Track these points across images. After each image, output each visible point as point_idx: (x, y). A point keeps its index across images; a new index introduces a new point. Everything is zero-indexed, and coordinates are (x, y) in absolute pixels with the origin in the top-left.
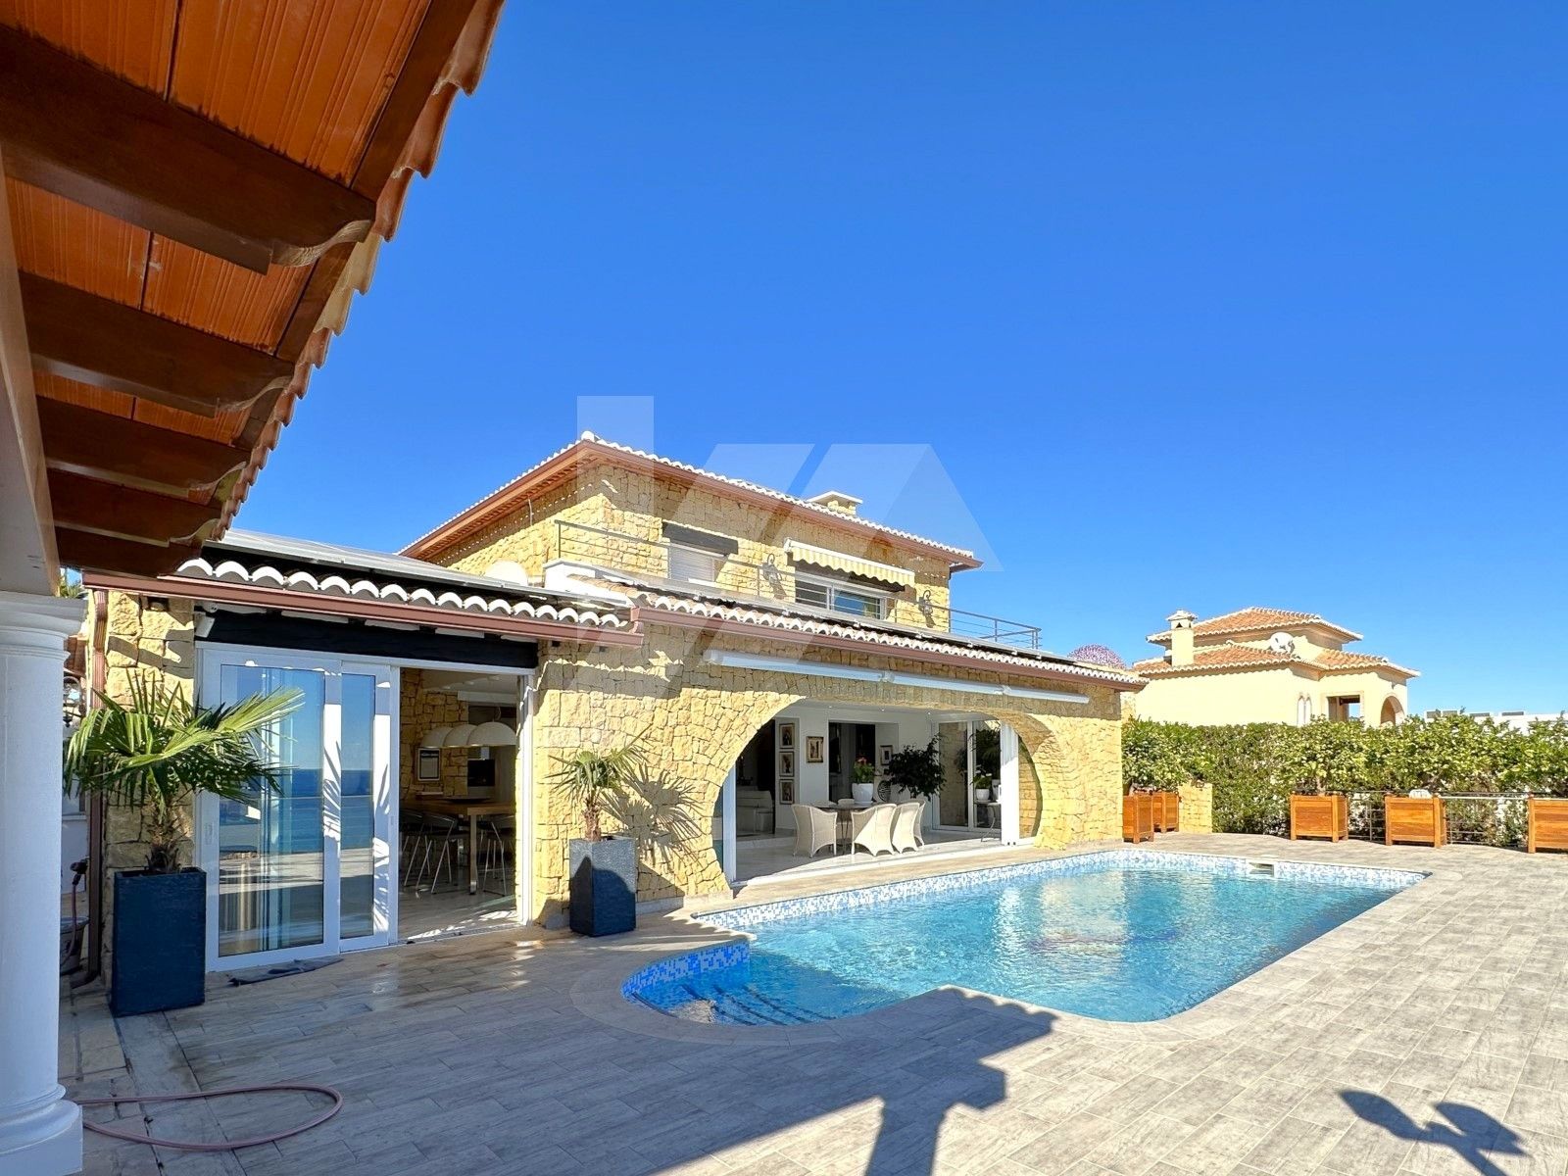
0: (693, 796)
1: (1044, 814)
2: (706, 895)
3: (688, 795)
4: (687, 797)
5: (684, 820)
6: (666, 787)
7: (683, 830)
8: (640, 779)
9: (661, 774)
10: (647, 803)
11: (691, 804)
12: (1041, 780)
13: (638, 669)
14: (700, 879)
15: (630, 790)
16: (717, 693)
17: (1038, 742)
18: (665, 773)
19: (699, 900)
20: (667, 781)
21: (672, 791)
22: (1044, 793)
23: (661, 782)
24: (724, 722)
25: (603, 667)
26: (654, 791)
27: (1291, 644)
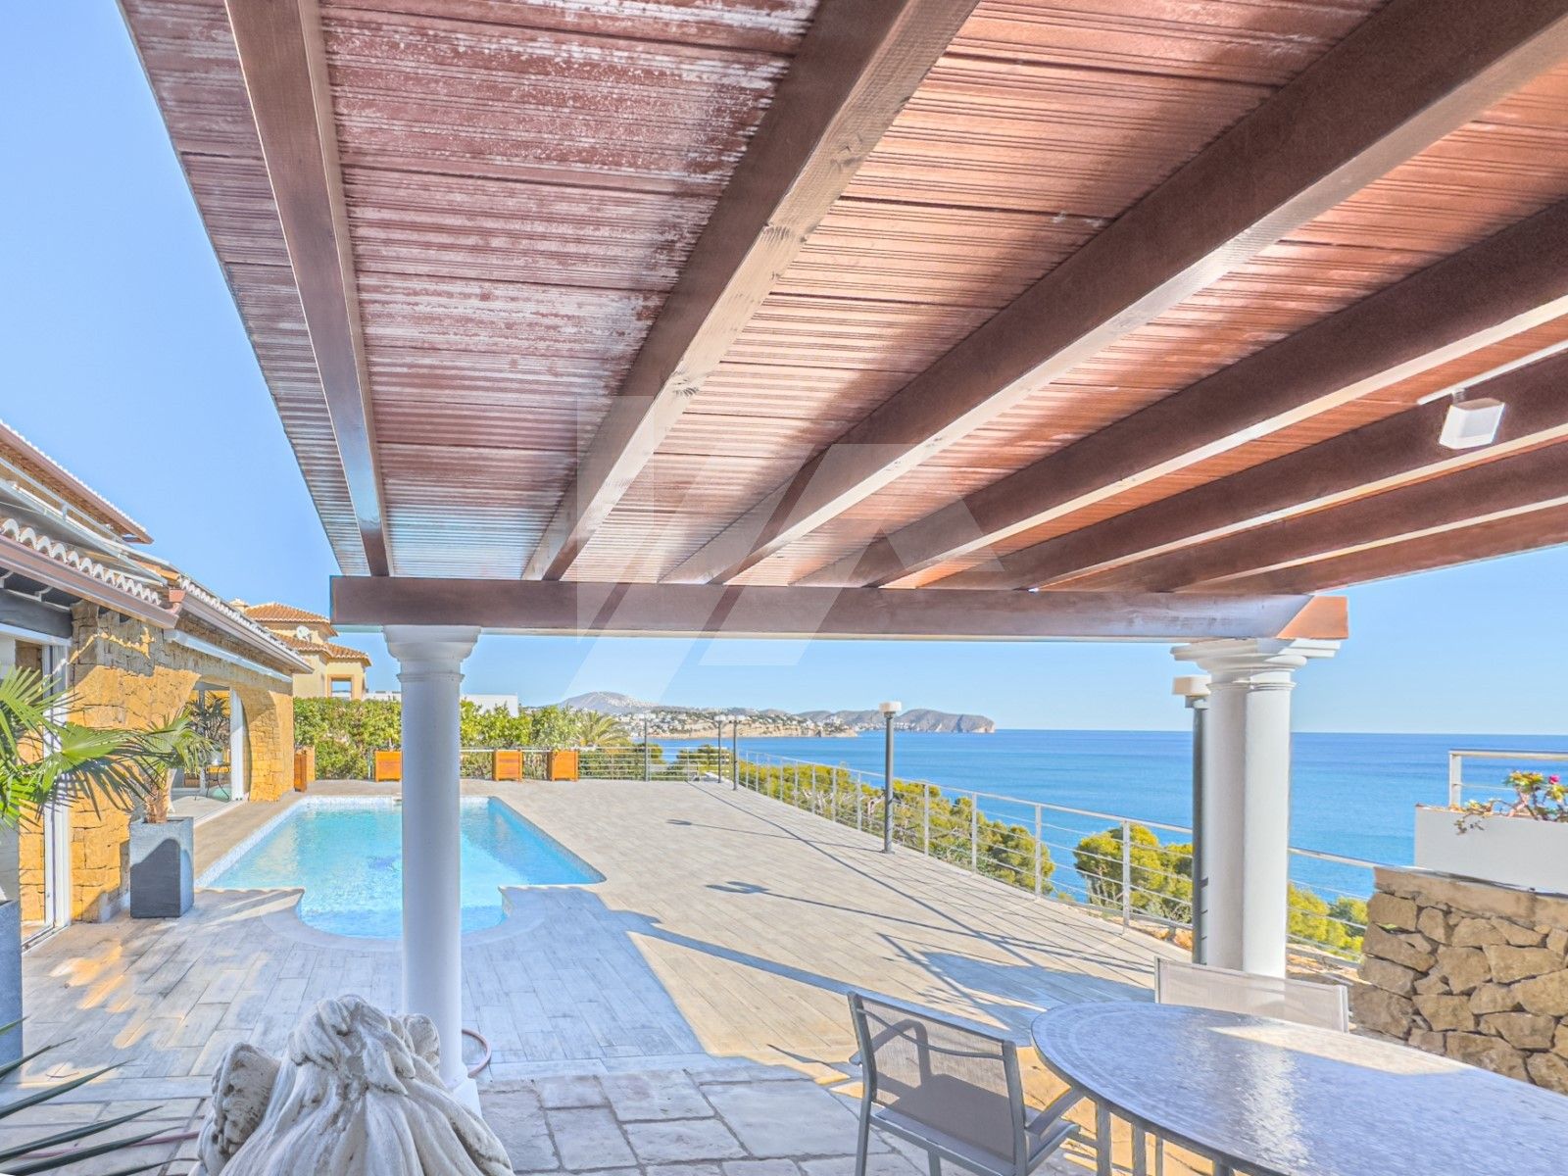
1: (254, 773)
12: (253, 744)
13: (137, 645)
22: (254, 755)
25: (121, 641)
27: (310, 636)
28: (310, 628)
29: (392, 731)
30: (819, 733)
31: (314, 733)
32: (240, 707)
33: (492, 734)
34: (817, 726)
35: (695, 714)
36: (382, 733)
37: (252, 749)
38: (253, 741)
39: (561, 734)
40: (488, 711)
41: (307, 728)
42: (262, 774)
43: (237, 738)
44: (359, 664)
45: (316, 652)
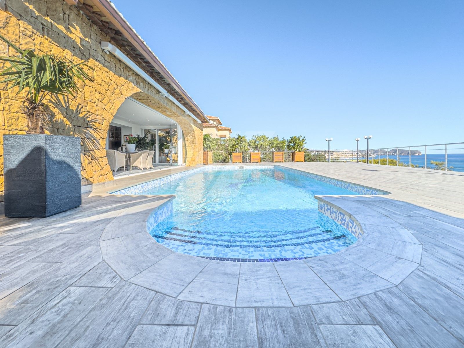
0: (97, 125)
1: (187, 156)
2: (104, 183)
3: (94, 123)
4: (94, 125)
5: (92, 139)
6: (81, 115)
7: (91, 144)
8: (64, 105)
9: (78, 106)
10: (68, 123)
11: (95, 129)
12: (187, 146)
13: (61, 28)
14: (100, 174)
15: (56, 110)
16: (107, 70)
17: (188, 133)
18: (80, 106)
19: (100, 186)
20: (81, 111)
21: (84, 118)
22: (187, 150)
23: (78, 112)
24: (111, 88)
25: (31, 7)
26: (73, 116)
27: (213, 123)
28: (213, 121)
29: (238, 146)
30: (363, 156)
31: (210, 144)
32: (181, 131)
33: (273, 146)
34: (362, 154)
35: (324, 152)
36: (234, 146)
37: (187, 147)
38: (187, 145)
39: (298, 146)
40: (271, 139)
41: (208, 142)
42: (190, 157)
43: (180, 143)
44: (228, 131)
45: (214, 127)
